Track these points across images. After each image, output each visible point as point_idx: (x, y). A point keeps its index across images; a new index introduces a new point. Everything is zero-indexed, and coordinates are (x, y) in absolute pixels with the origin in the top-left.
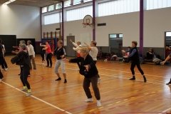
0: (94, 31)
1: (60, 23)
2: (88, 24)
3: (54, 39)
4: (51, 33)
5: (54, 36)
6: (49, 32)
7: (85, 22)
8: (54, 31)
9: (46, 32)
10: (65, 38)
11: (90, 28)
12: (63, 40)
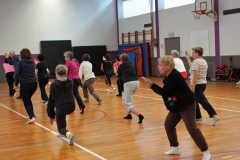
0: (217, 24)
1: (152, 14)
2: (203, 12)
3: (141, 45)
4: (136, 34)
5: (141, 38)
6: (132, 31)
7: (198, 9)
8: (141, 29)
9: (126, 32)
10: (162, 42)
11: (209, 21)
12: (157, 45)
